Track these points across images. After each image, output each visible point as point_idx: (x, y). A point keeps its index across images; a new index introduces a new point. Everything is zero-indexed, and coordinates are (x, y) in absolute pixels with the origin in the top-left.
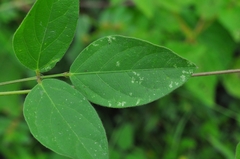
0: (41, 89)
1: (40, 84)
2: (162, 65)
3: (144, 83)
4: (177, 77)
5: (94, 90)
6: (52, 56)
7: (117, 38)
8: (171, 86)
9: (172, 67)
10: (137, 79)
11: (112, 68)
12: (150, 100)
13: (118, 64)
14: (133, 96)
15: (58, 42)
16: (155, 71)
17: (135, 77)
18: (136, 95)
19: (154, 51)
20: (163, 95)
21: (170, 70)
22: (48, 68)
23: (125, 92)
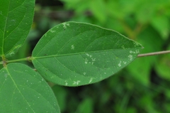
0: (6, 72)
1: (6, 68)
2: (111, 47)
3: (96, 64)
4: (125, 56)
5: (53, 71)
6: (15, 42)
7: (70, 24)
8: (120, 65)
9: (121, 48)
10: (90, 60)
11: (68, 51)
12: (102, 78)
13: (73, 47)
14: (87, 75)
15: (19, 29)
16: (105, 53)
17: (88, 58)
18: (89, 74)
19: (104, 35)
20: (113, 73)
21: (119, 51)
22: (12, 53)
23: (79, 72)
